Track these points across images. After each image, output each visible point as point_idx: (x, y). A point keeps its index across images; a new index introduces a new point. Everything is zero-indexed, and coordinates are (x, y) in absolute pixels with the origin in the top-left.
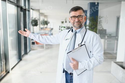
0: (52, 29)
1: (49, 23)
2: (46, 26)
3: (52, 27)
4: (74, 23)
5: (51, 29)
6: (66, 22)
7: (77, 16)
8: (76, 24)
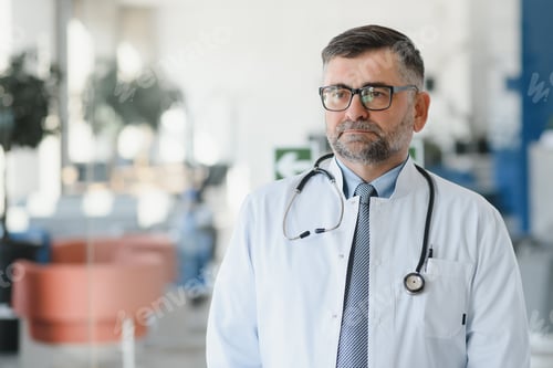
0: (215, 176)
1: (175, 97)
2: (133, 139)
3: (209, 157)
4: (341, 134)
5: (199, 176)
7: (354, 87)
8: (350, 139)
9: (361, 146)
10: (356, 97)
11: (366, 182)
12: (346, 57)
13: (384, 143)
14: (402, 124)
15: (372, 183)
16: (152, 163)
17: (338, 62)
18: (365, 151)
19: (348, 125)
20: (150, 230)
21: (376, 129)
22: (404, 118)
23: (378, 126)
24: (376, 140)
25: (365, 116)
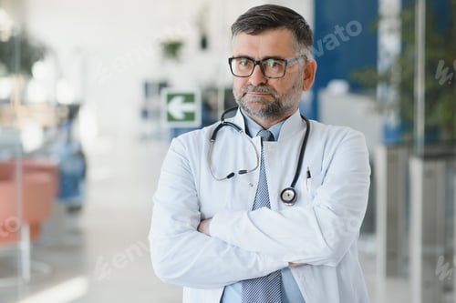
4: (245, 94)
6: (204, 44)
7: (257, 59)
8: (251, 100)
9: (260, 106)
10: (257, 67)
11: (265, 129)
12: (250, 33)
13: (278, 103)
14: (293, 87)
15: (270, 129)
16: (23, 102)
17: (244, 37)
18: (263, 110)
19: (250, 88)
20: (32, 155)
21: (273, 92)
22: (295, 83)
23: (274, 90)
24: (272, 100)
25: (264, 82)
